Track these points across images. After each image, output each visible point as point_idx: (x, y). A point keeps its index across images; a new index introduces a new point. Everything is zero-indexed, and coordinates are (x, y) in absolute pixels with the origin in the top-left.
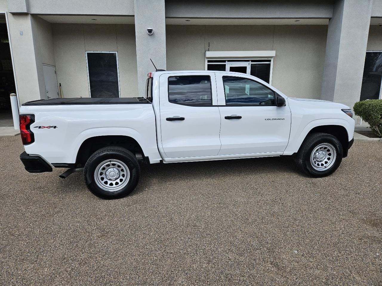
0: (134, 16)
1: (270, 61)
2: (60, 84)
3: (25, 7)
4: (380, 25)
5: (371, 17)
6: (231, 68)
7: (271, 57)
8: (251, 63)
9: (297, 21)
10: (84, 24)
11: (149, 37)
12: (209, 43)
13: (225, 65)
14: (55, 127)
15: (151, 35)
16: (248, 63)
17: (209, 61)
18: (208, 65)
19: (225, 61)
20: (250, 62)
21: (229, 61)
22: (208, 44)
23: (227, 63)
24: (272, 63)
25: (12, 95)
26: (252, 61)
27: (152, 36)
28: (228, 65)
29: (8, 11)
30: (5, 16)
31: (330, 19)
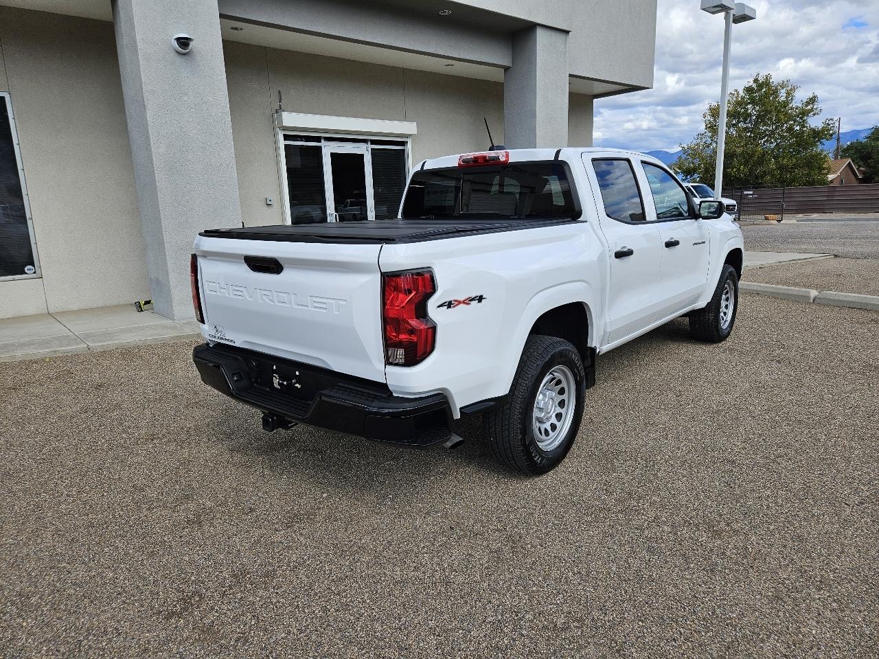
1: (403, 143)
6: (332, 155)
7: (408, 136)
8: (371, 146)
11: (178, 59)
12: (279, 92)
13: (320, 147)
14: (480, 299)
15: (184, 54)
16: (365, 145)
17: (286, 137)
18: (286, 146)
19: (318, 139)
20: (369, 143)
21: (326, 139)
22: (278, 95)
23: (323, 144)
24: (408, 149)
26: (373, 142)
27: (187, 57)
28: (327, 149)
31: (506, 69)
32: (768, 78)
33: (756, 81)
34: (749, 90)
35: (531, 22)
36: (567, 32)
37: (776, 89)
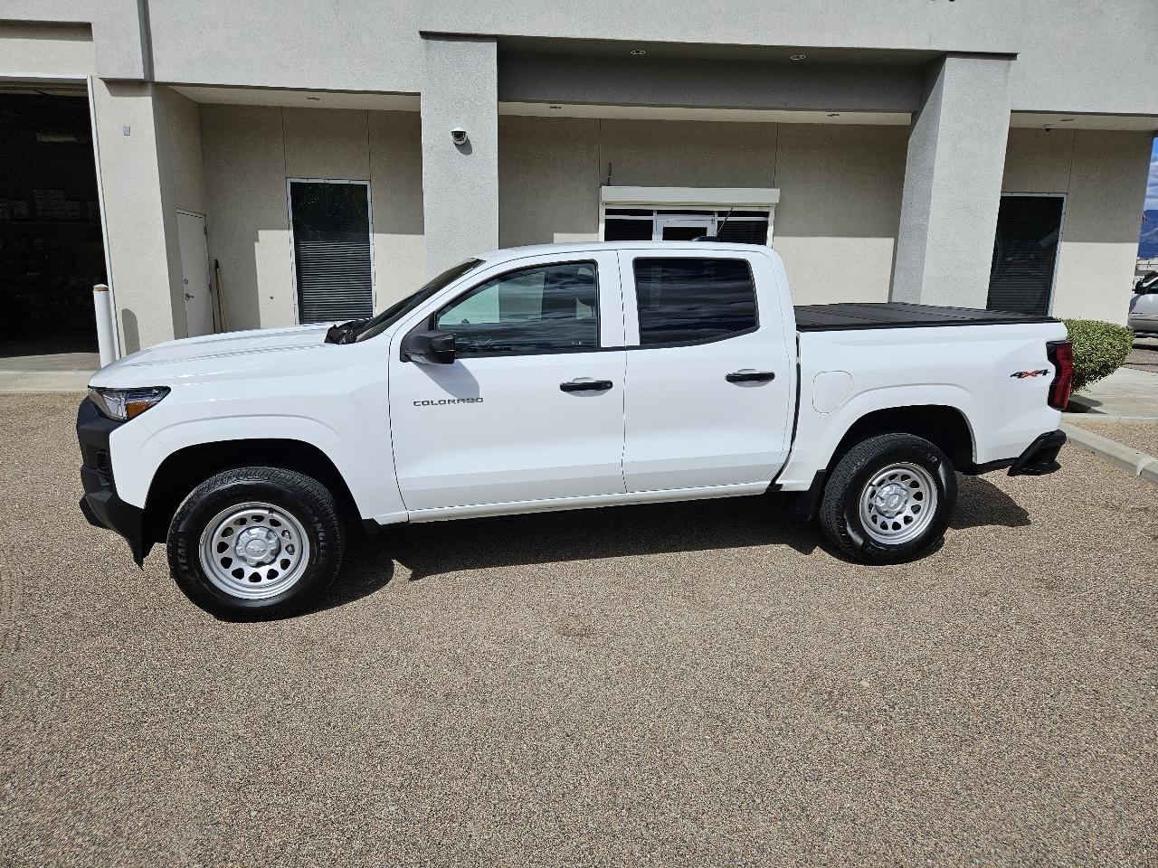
0: (419, 94)
2: (217, 262)
3: (141, 66)
4: (1047, 130)
5: (1012, 111)
6: (666, 230)
7: (770, 206)
8: (717, 218)
9: (832, 115)
10: (285, 108)
11: (456, 150)
12: (610, 164)
13: (651, 222)
15: (462, 145)
16: (710, 217)
17: (608, 212)
18: (607, 221)
19: (650, 213)
20: (716, 215)
21: (660, 212)
22: (608, 168)
23: (654, 218)
24: (771, 219)
25: (100, 290)
26: (721, 214)
27: (464, 147)
28: (660, 223)
29: (94, 74)
30: (86, 85)
31: (914, 114)
36: (1013, 56)
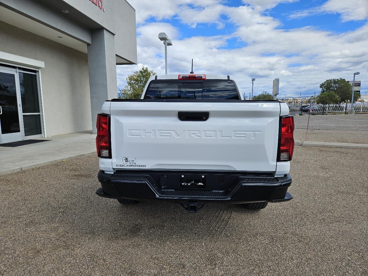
7: (39, 68)
9: (60, 37)
20: (17, 69)
24: (40, 74)
31: (88, 45)
32: (147, 68)
33: (143, 69)
34: (141, 72)
35: (102, 26)
36: (114, 35)
37: (150, 73)
